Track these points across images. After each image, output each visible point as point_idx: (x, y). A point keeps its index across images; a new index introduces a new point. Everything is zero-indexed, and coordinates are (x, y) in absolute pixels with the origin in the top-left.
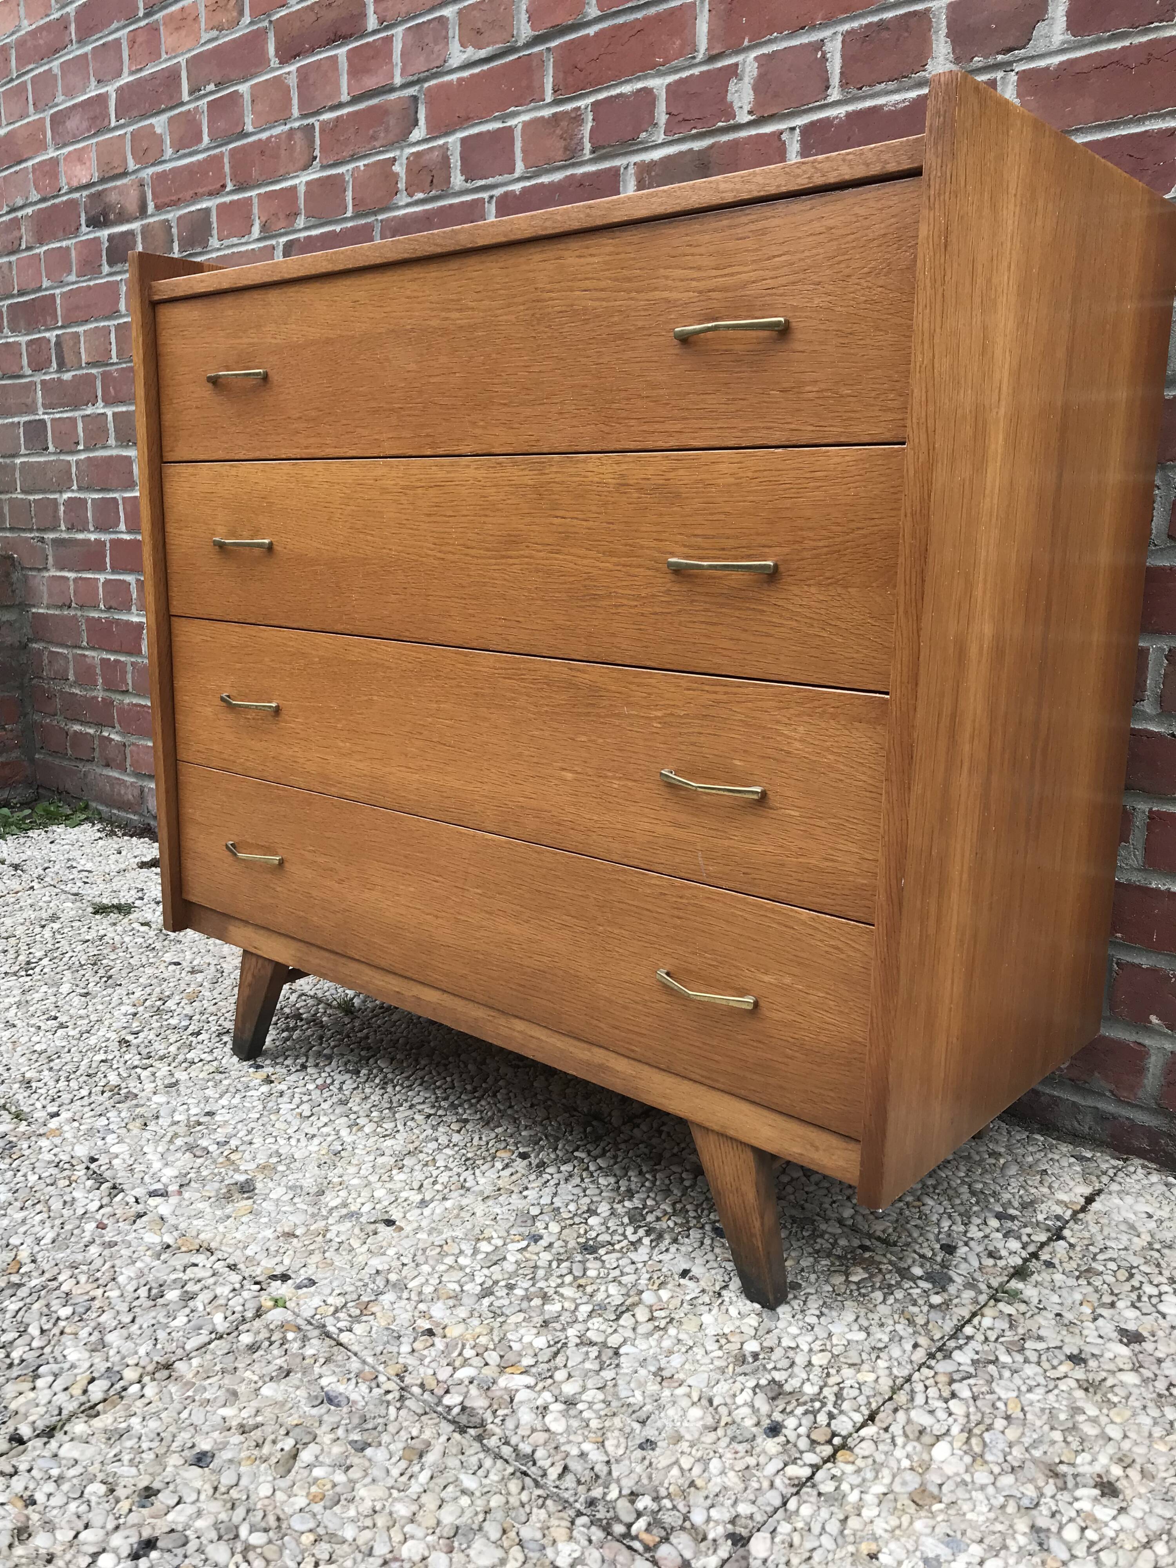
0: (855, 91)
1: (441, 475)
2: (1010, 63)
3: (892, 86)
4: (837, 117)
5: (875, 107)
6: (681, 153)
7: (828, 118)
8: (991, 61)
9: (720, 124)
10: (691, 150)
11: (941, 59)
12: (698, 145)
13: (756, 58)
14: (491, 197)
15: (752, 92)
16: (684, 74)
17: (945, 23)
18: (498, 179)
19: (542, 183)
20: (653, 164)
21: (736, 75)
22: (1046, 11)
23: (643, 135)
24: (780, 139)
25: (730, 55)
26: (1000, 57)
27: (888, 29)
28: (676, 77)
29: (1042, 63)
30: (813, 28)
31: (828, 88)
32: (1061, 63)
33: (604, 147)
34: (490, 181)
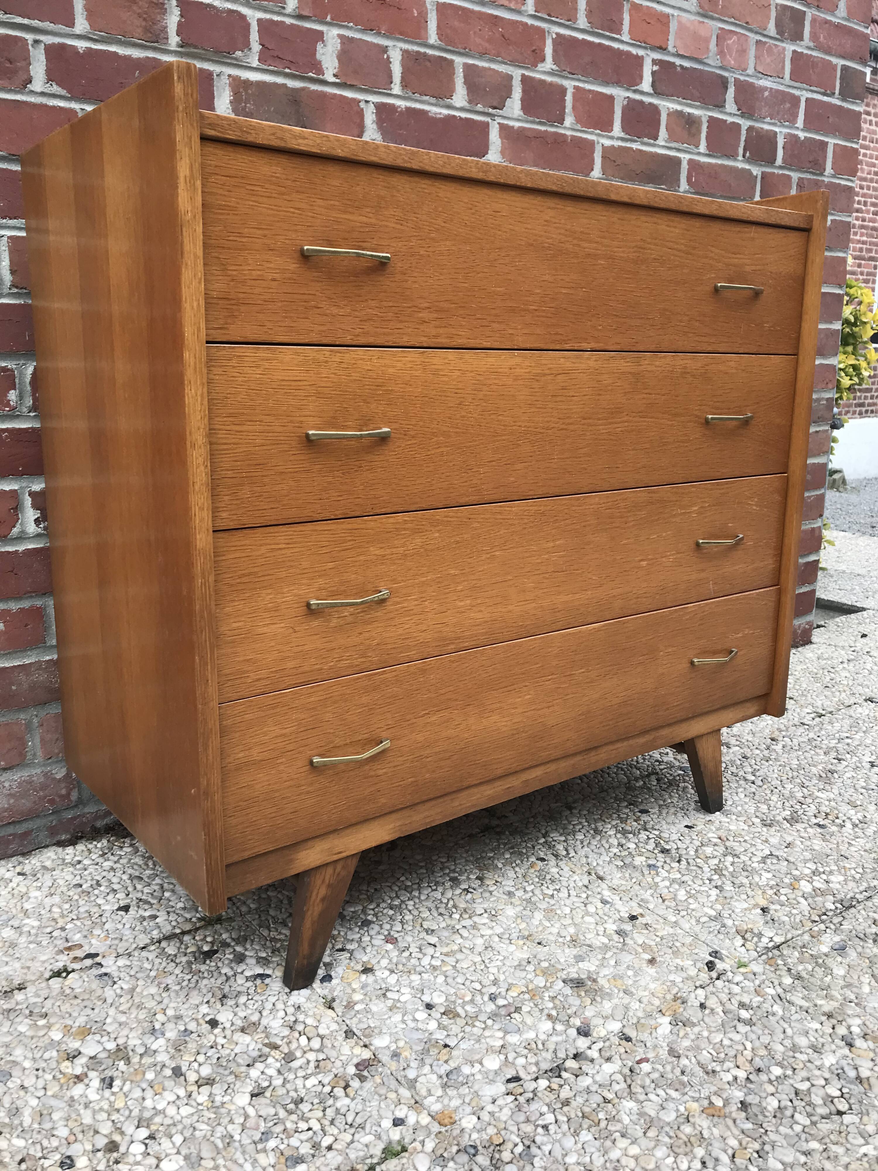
0: (411, 94)
1: (568, 365)
2: (494, 115)
3: (433, 100)
4: (399, 107)
5: (423, 110)
6: (275, 84)
7: (393, 105)
8: (486, 110)
9: (311, 74)
10: (284, 85)
11: (460, 96)
12: (292, 84)
13: (340, 36)
14: (36, 42)
15: (337, 61)
16: (276, 18)
17: (462, 75)
18: (47, 25)
19: (115, 53)
20: (247, 83)
21: (323, 41)
22: (511, 94)
23: (239, 53)
24: (359, 106)
25: (314, 21)
26: (490, 110)
27: (430, 61)
28: (268, 16)
29: (511, 123)
30: (379, 34)
31: (391, 83)
32: (519, 127)
33: (196, 47)
34: (36, 23)
